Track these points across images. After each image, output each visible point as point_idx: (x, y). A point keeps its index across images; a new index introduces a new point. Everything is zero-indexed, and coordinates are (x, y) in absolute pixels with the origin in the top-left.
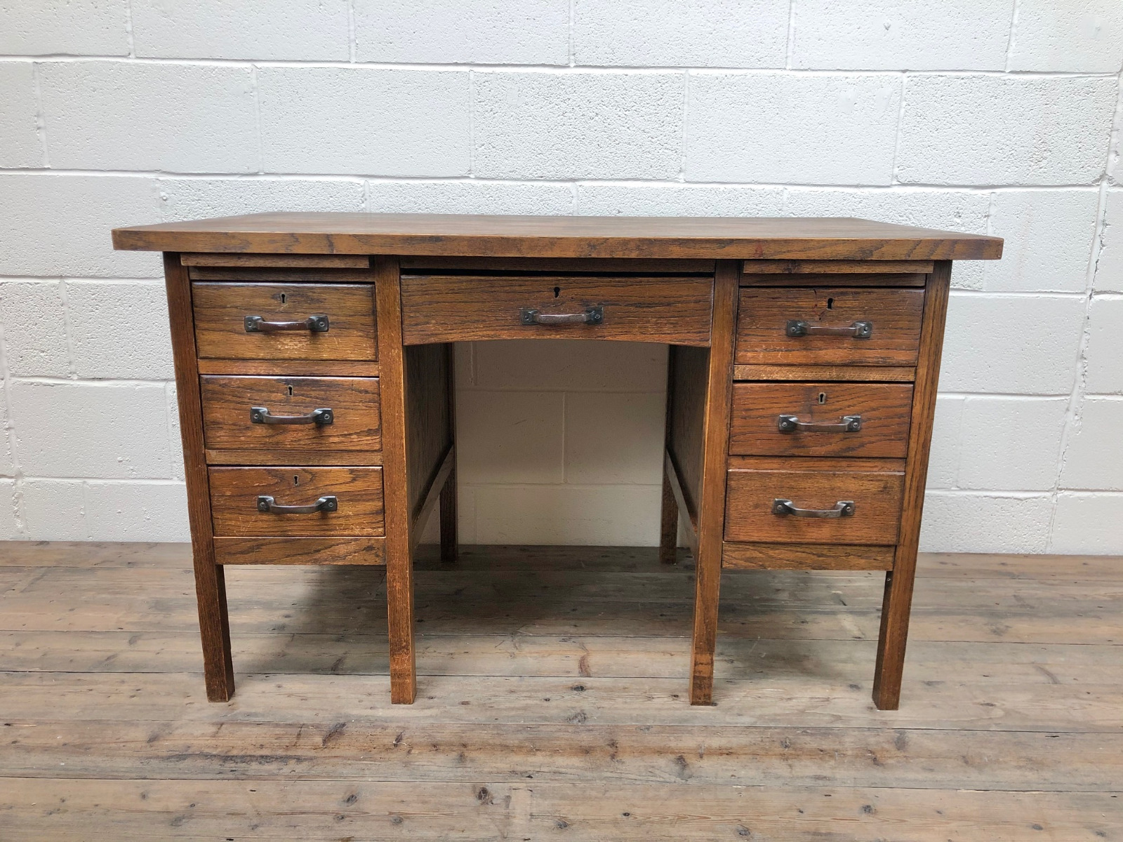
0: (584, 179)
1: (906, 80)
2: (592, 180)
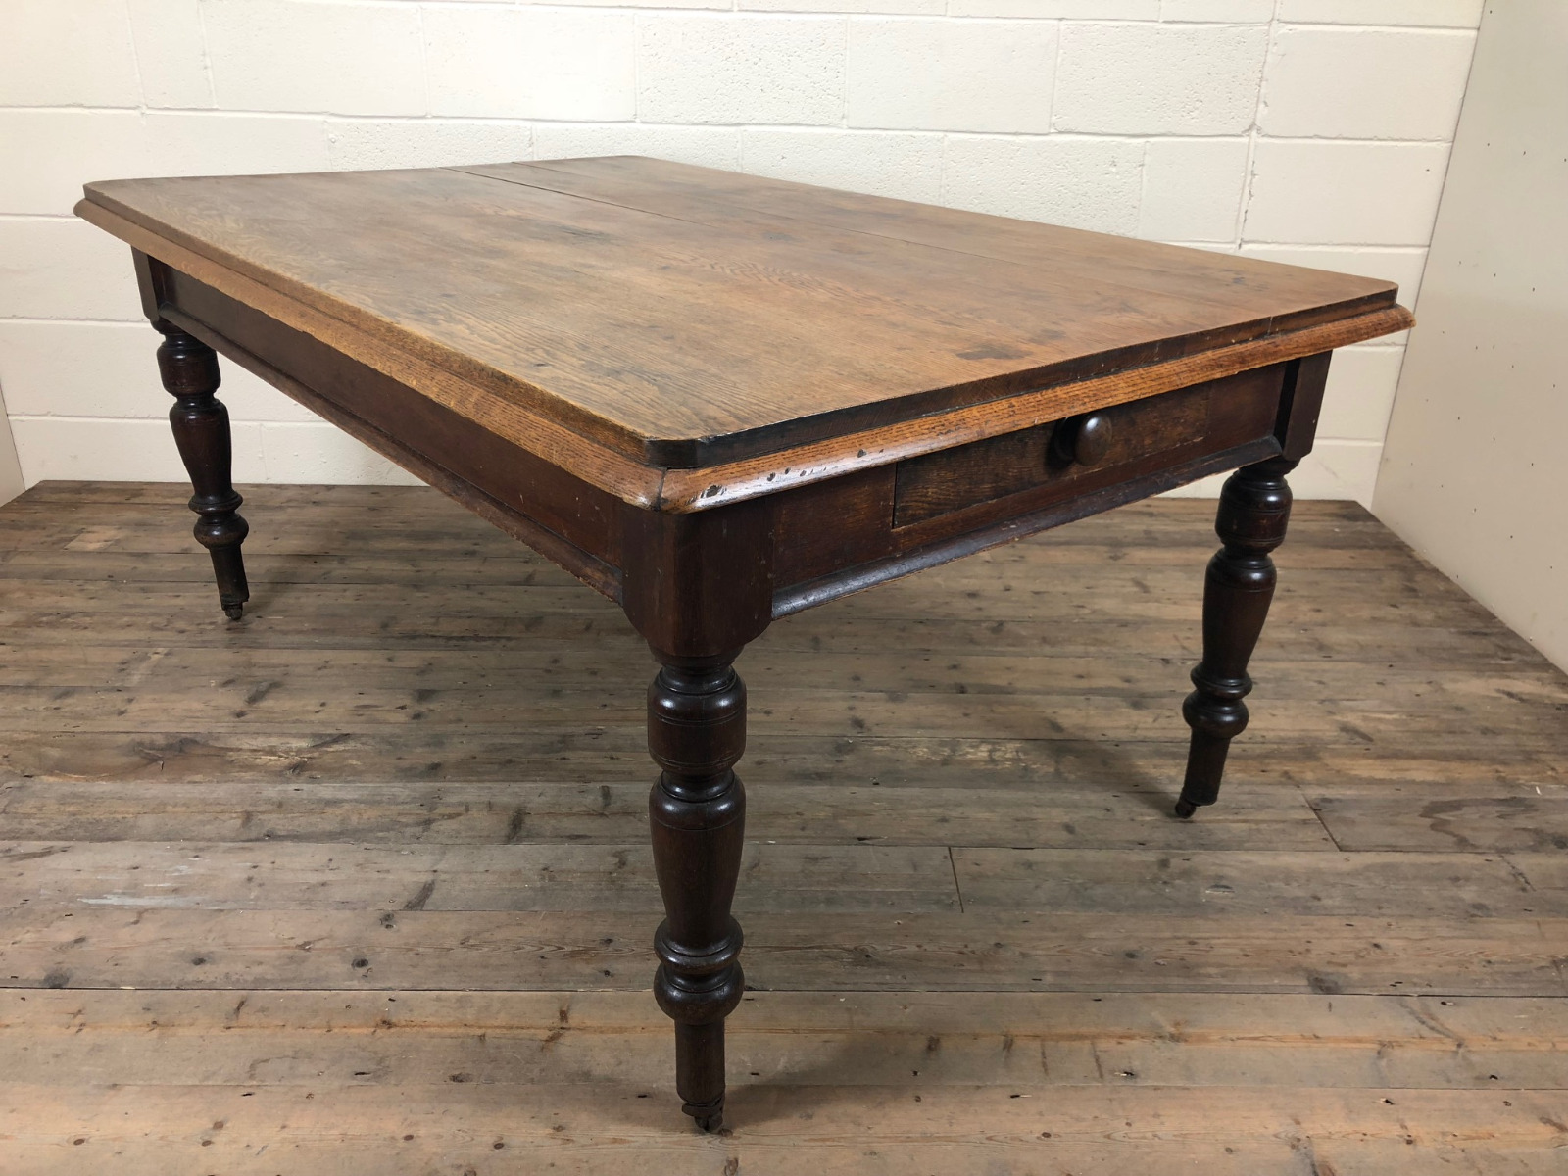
0: (749, 124)
1: (1063, 28)
2: (756, 125)
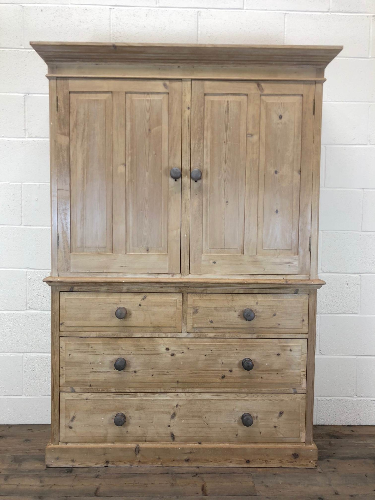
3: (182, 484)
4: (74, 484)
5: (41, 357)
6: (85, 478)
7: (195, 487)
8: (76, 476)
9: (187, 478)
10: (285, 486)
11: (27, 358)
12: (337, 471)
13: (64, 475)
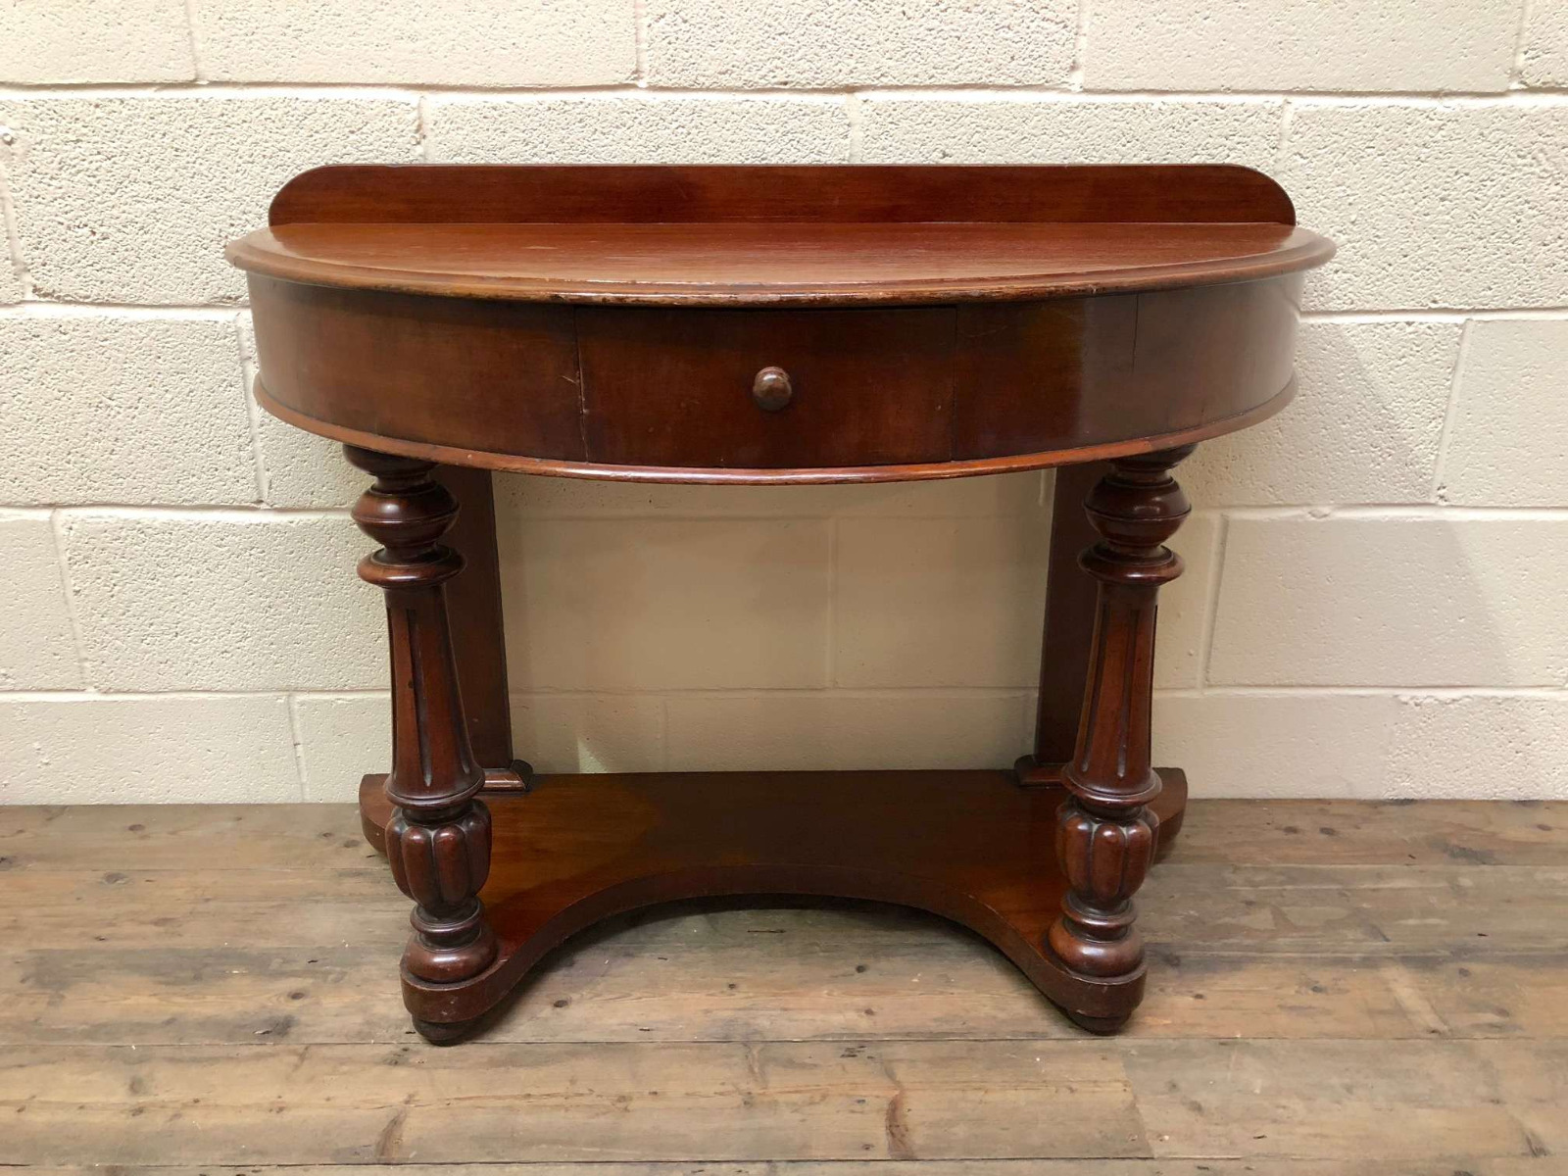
3: (795, 1097)
4: (289, 1098)
5: (139, 526)
6: (342, 1064)
7: (853, 1112)
8: (302, 1057)
9: (815, 1066)
10: (1284, 1107)
11: (71, 529)
12: (1516, 1027)
13: (245, 1051)
